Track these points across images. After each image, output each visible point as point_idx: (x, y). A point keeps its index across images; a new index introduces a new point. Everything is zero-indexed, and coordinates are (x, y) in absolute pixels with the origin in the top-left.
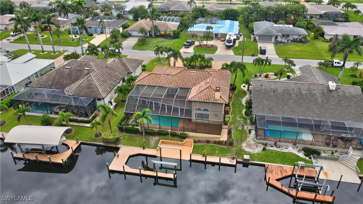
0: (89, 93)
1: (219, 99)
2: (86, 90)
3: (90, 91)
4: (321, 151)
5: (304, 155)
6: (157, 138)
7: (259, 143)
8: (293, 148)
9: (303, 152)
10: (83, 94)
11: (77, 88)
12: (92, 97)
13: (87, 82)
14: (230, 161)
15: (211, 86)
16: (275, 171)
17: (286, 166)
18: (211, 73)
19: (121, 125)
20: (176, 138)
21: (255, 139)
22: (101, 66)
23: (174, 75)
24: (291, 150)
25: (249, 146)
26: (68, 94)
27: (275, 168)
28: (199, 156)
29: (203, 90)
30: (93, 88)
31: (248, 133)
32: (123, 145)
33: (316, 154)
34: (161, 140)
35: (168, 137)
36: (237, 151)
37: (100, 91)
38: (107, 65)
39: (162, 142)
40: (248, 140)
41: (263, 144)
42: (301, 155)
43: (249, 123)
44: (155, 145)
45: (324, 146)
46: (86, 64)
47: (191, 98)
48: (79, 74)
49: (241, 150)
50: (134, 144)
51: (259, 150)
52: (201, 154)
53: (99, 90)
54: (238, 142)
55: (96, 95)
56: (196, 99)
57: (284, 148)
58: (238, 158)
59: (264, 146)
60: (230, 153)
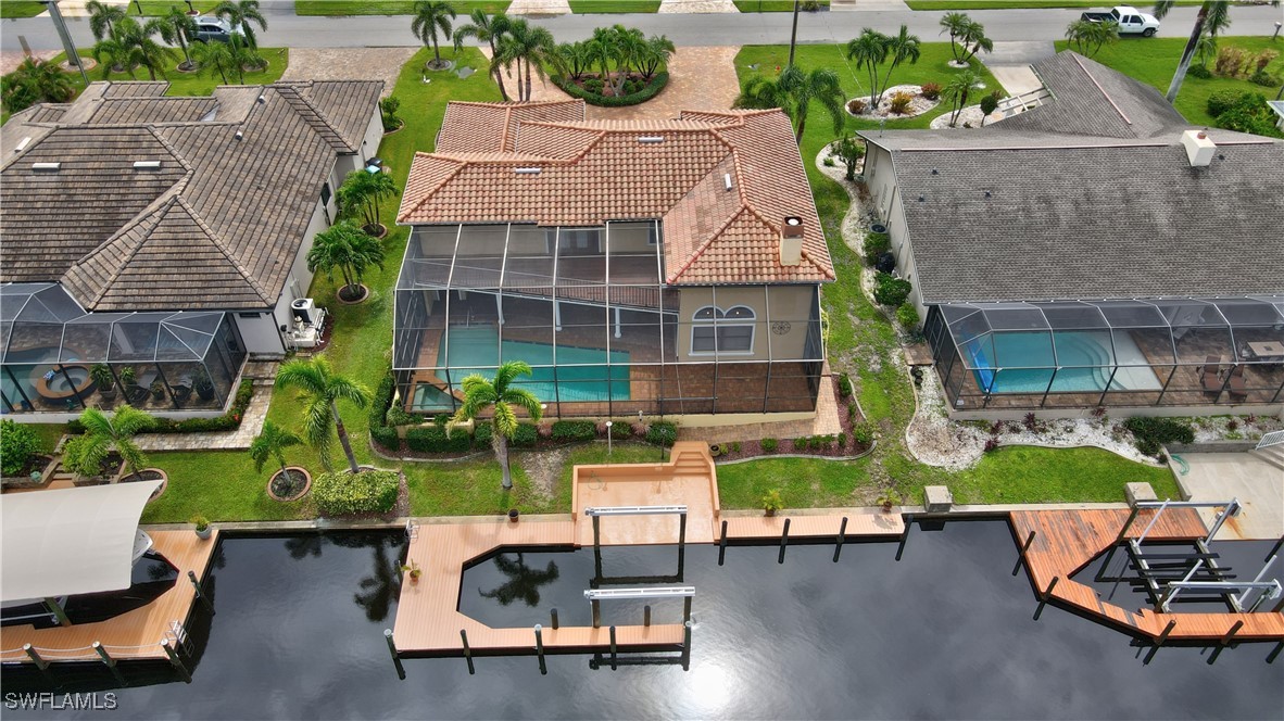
0: (196, 291)
1: (797, 267)
2: (175, 277)
3: (196, 277)
4: (1192, 424)
5: (1136, 450)
6: (554, 457)
7: (967, 423)
8: (1091, 424)
9: (1130, 436)
10: (164, 299)
11: (127, 271)
12: (213, 305)
13: (171, 236)
14: (877, 518)
15: (752, 208)
16: (1057, 539)
17: (1088, 506)
18: (725, 139)
19: (384, 422)
20: (636, 449)
21: (948, 408)
22: (210, 140)
23: (570, 165)
24: (1086, 434)
25: (930, 439)
26: (91, 307)
27: (1050, 523)
28: (751, 515)
29: (723, 231)
30: (208, 263)
31: (913, 384)
32: (418, 514)
33: (1179, 439)
34: (576, 468)
35: (599, 450)
36: (890, 470)
37: (246, 274)
38: (232, 131)
39: (583, 476)
40: (921, 415)
41: (981, 424)
42: (1128, 451)
43: (901, 336)
44: (554, 492)
45: (1203, 404)
46: (135, 141)
47: (681, 275)
48: (112, 197)
49: (904, 463)
50: (465, 505)
51: (970, 455)
52: (758, 505)
53: (241, 268)
54: (884, 428)
55: (232, 298)
56: (702, 276)
57: (1061, 430)
58: (904, 499)
59: (988, 437)
60: (868, 484)
